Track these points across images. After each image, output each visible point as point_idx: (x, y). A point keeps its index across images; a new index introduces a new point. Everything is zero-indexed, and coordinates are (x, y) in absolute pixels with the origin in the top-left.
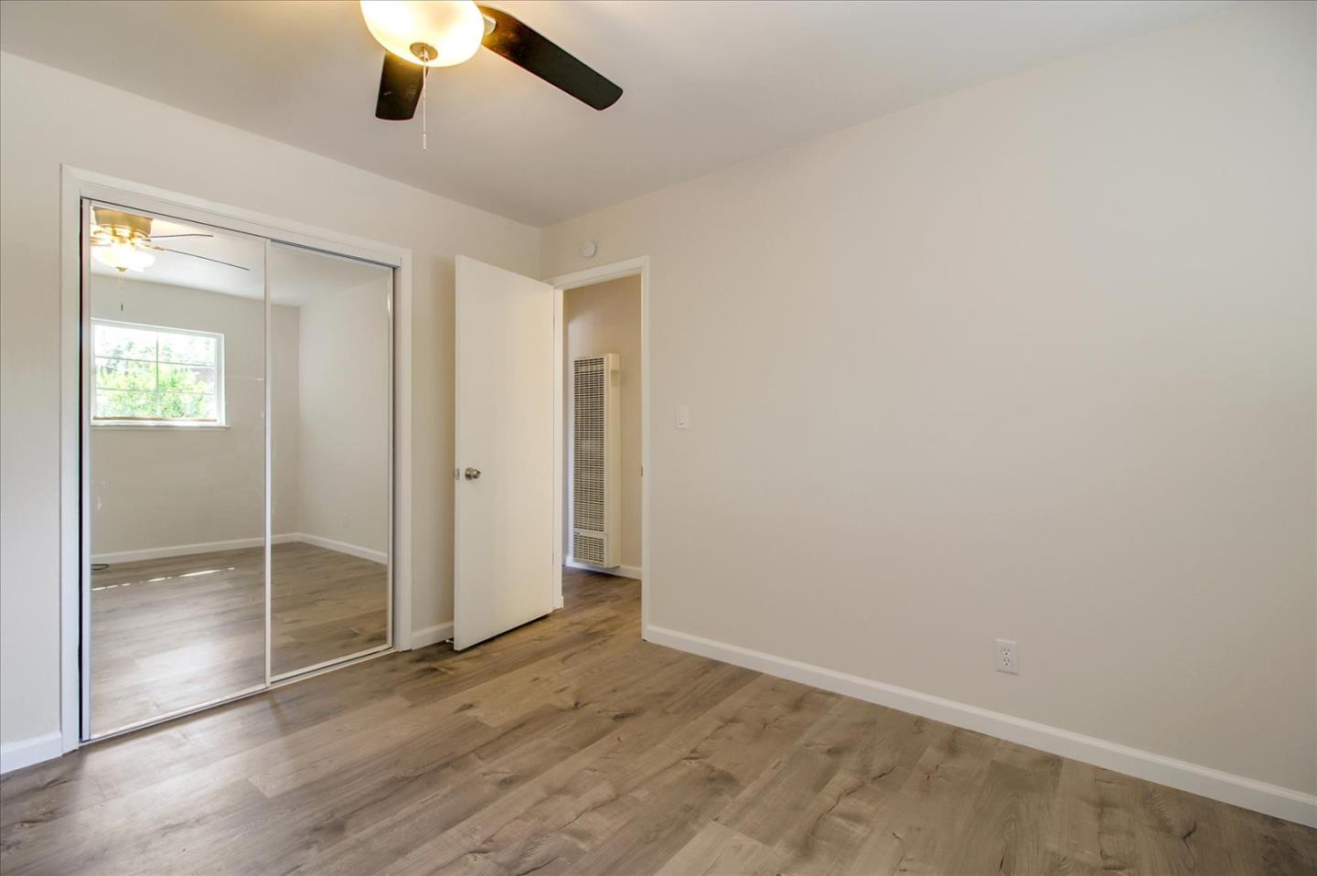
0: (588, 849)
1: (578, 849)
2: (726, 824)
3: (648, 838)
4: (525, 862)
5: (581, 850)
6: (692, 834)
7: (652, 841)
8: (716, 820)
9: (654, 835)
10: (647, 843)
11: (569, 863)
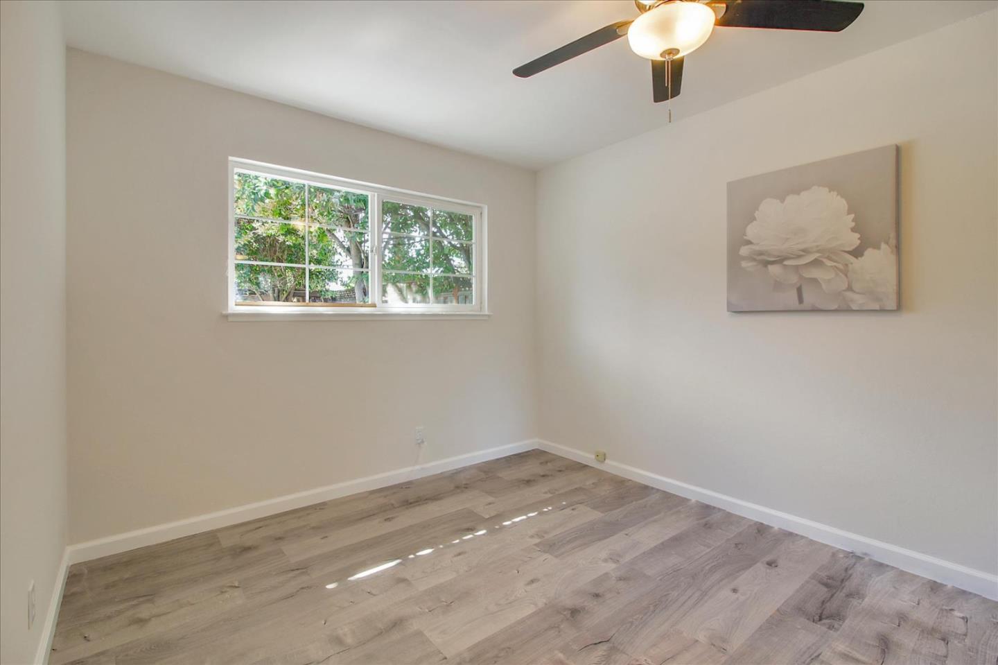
0: (556, 652)
1: (564, 654)
2: (440, 652)
3: (507, 652)
4: (605, 651)
5: (561, 652)
6: (470, 649)
7: (503, 649)
8: (446, 658)
9: (502, 654)
10: (509, 648)
11: (570, 643)
